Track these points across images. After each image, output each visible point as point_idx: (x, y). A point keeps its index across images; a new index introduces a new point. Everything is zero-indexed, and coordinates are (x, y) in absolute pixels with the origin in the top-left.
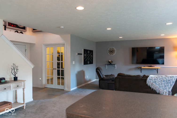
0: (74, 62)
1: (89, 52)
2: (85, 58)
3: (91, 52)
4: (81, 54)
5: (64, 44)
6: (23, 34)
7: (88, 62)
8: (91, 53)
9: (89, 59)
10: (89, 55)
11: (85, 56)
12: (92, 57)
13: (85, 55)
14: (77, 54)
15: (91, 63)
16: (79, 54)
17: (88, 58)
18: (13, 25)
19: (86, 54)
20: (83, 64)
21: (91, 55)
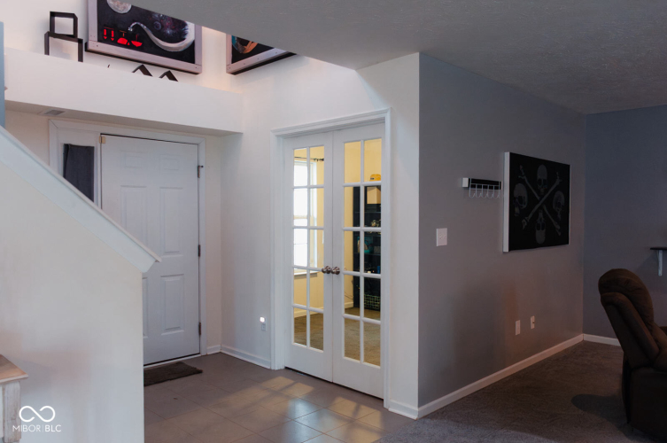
0: (445, 230)
1: (542, 173)
2: (517, 210)
3: (560, 172)
4: (495, 185)
5: (382, 121)
6: (175, 80)
7: (540, 235)
8: (558, 182)
9: (544, 214)
10: (546, 191)
11: (520, 198)
12: (562, 201)
13: (521, 190)
14: (465, 183)
15: (559, 237)
16: (475, 183)
17: (541, 208)
18: (126, 37)
19: (522, 181)
20: (506, 249)
21: (559, 194)
